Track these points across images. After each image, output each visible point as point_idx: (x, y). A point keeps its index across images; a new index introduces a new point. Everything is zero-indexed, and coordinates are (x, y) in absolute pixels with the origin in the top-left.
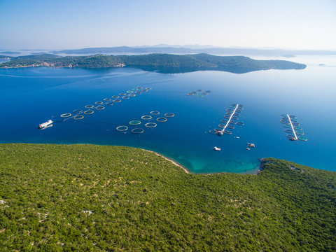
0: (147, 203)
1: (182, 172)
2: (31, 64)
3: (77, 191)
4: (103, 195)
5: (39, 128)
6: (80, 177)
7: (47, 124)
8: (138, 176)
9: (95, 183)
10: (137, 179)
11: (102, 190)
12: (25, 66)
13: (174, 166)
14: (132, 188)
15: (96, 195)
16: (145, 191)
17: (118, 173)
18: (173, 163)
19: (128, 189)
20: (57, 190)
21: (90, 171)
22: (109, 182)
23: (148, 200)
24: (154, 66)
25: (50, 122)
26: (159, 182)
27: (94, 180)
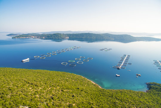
0: (74, 105)
1: (97, 88)
2: (27, 37)
3: (25, 91)
4: (43, 96)
5: (22, 61)
6: (32, 84)
7: (26, 60)
8: (70, 87)
9: (40, 88)
10: (69, 89)
11: (43, 93)
12: (24, 38)
13: (93, 84)
14: (64, 94)
15: (37, 96)
16: (73, 96)
17: (57, 84)
18: (92, 82)
19: (62, 94)
20: (10, 90)
21: (40, 82)
22: (50, 89)
23: (74, 102)
24: (83, 38)
25: (28, 59)
26: (83, 92)
27: (40, 86)
